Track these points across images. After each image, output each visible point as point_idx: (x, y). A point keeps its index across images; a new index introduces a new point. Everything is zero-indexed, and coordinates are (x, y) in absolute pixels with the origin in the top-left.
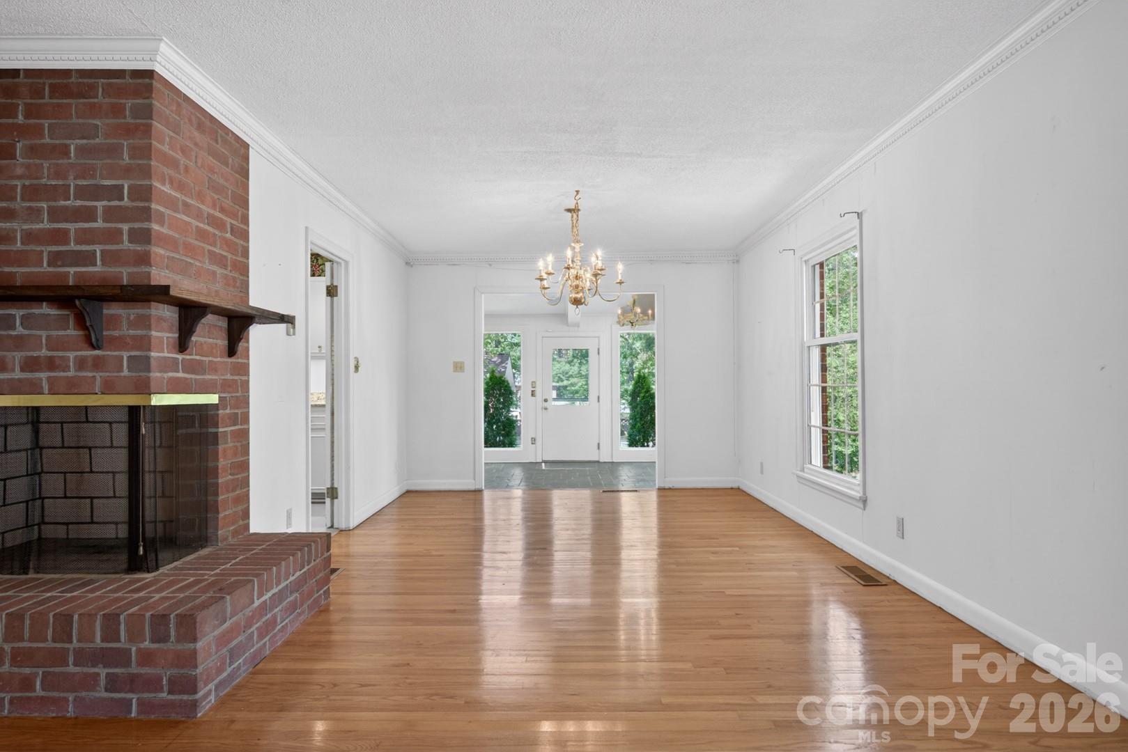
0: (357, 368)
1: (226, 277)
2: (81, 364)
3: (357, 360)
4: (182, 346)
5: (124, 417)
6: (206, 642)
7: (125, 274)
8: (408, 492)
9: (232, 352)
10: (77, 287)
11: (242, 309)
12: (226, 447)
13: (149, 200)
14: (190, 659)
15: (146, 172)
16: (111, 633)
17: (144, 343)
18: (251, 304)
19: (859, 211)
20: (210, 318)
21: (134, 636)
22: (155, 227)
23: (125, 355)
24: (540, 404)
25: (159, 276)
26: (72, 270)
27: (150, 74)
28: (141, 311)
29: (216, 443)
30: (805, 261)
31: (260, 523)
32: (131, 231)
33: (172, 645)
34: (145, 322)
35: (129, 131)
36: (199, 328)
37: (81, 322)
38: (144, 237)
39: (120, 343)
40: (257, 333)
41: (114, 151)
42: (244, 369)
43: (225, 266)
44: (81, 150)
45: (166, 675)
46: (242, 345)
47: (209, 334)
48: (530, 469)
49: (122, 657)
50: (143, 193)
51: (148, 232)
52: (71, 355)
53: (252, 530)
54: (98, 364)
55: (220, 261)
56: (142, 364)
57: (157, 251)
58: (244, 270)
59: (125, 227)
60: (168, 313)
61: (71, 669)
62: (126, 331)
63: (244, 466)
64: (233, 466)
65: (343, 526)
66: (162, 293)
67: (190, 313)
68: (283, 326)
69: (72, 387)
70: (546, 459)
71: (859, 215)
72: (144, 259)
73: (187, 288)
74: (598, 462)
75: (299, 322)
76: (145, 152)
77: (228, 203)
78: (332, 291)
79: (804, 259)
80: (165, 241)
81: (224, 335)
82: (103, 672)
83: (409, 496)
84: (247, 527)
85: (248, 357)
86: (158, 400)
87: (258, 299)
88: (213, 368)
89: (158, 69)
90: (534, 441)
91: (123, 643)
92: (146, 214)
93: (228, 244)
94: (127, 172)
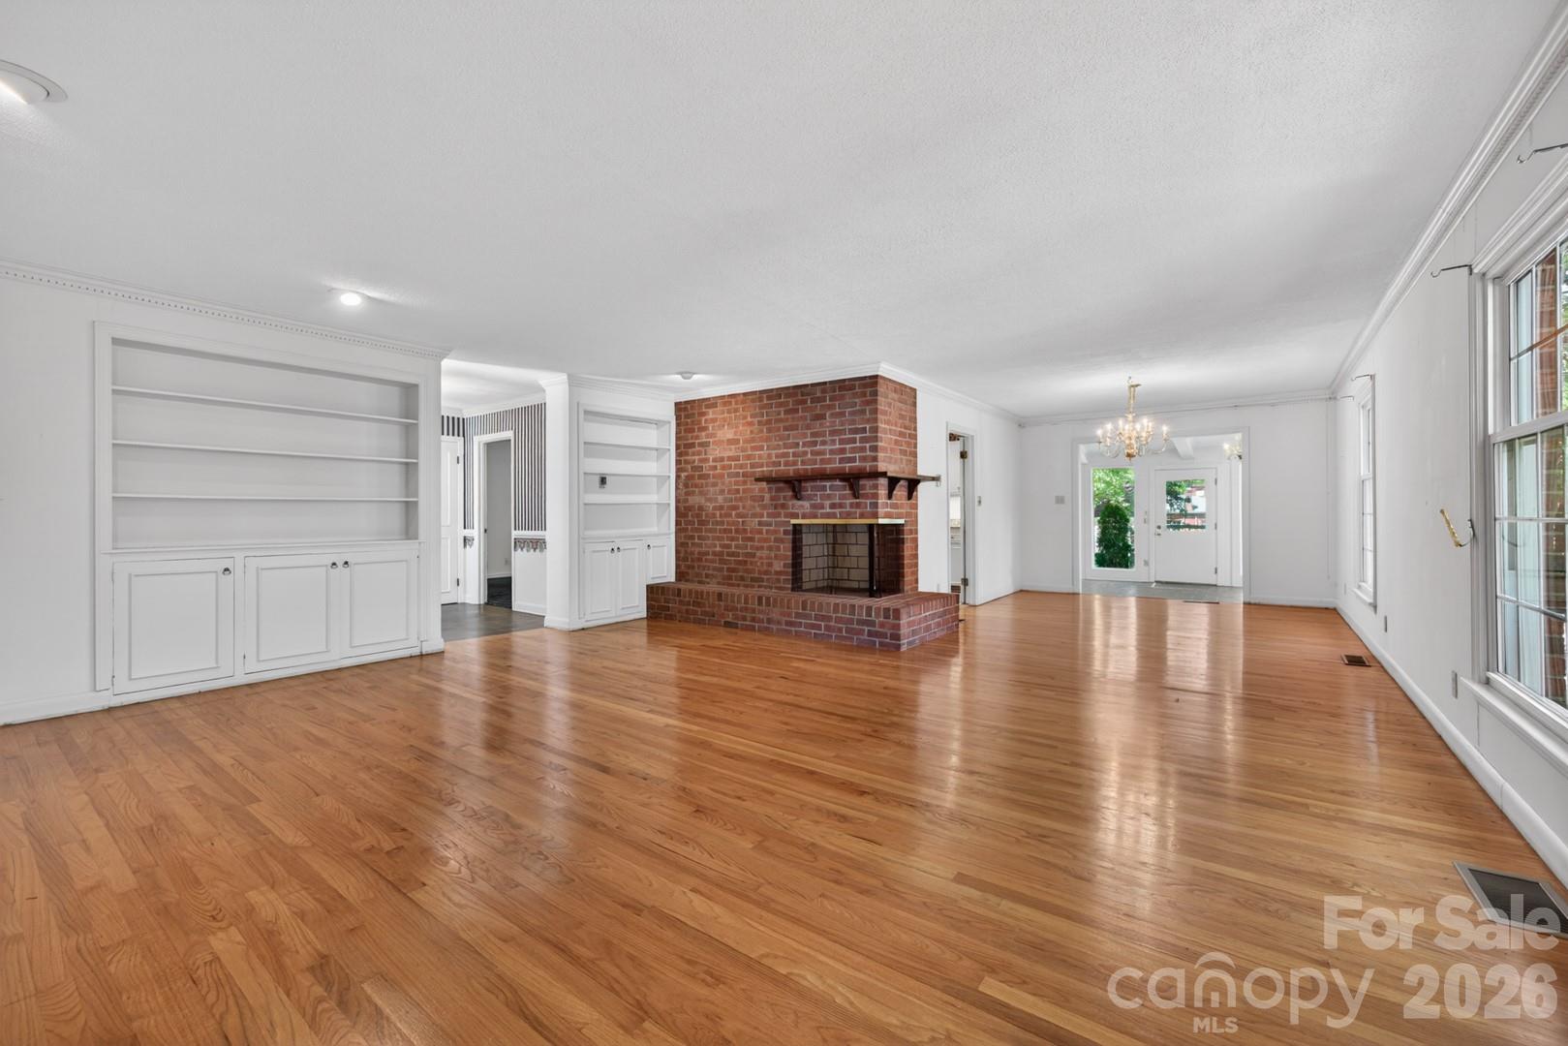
0: (980, 502)
1: (907, 460)
2: (851, 506)
3: (980, 497)
4: (890, 496)
5: (866, 529)
6: (904, 621)
7: (868, 466)
8: (1021, 591)
9: (910, 497)
10: (849, 474)
11: (915, 477)
12: (907, 545)
13: (877, 432)
14: (898, 627)
15: (876, 420)
16: (869, 614)
17: (876, 496)
18: (919, 473)
19: (1372, 373)
20: (902, 482)
21: (878, 615)
22: (880, 444)
23: (868, 501)
24: (1153, 529)
25: (882, 467)
26: (848, 465)
27: (876, 377)
28: (875, 482)
29: (903, 543)
30: (1363, 407)
31: (923, 587)
32: (870, 447)
33: (891, 621)
34: (876, 487)
35: (868, 403)
36: (897, 488)
37: (852, 488)
38: (875, 449)
39: (866, 496)
40: (921, 487)
41: (863, 412)
42: (915, 506)
43: (906, 455)
44: (851, 413)
45: (889, 632)
46: (915, 493)
47: (900, 491)
48: (1143, 586)
49: (872, 624)
50: (875, 430)
51: (876, 447)
52: (848, 501)
53: (920, 590)
54: (858, 505)
55: (903, 452)
56: (875, 505)
57: (881, 455)
58: (915, 455)
59: (868, 445)
60: (883, 482)
61: (855, 626)
62: (868, 491)
63: (916, 556)
64: (912, 555)
65: (971, 603)
66: (884, 474)
67: (893, 482)
68: (934, 482)
69: (848, 515)
70: (1158, 579)
71: (1372, 377)
72: (875, 459)
73: (892, 470)
74: (1216, 585)
75: (943, 478)
76: (875, 411)
77: (907, 423)
78: (963, 455)
79: (1362, 404)
80: (885, 450)
81: (906, 490)
82: (866, 629)
83: (1021, 593)
84: (917, 589)
85: (917, 500)
86: (881, 521)
87: (921, 472)
88: (902, 506)
89: (879, 373)
90: (1146, 563)
91: (873, 618)
92: (876, 439)
93: (908, 444)
94: (868, 421)
